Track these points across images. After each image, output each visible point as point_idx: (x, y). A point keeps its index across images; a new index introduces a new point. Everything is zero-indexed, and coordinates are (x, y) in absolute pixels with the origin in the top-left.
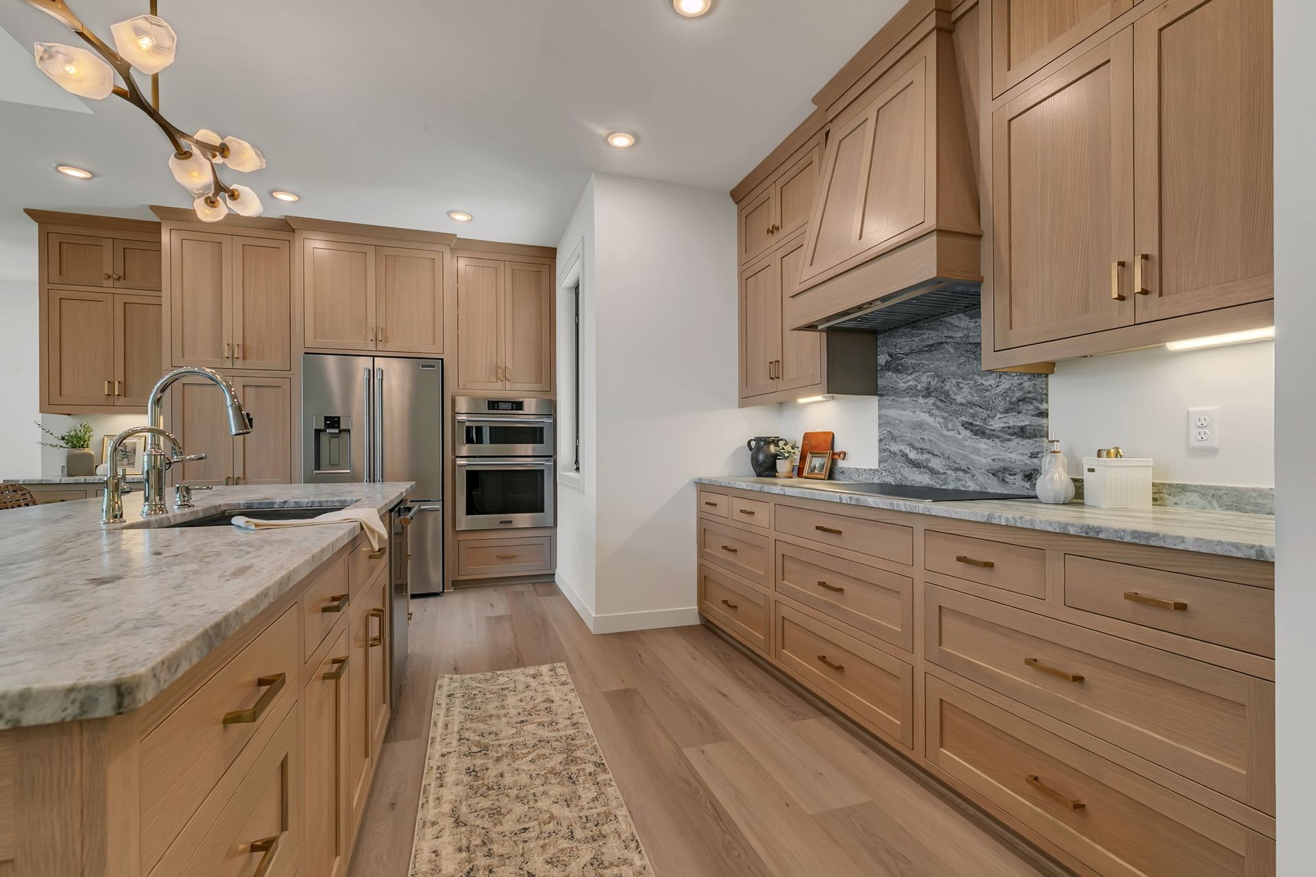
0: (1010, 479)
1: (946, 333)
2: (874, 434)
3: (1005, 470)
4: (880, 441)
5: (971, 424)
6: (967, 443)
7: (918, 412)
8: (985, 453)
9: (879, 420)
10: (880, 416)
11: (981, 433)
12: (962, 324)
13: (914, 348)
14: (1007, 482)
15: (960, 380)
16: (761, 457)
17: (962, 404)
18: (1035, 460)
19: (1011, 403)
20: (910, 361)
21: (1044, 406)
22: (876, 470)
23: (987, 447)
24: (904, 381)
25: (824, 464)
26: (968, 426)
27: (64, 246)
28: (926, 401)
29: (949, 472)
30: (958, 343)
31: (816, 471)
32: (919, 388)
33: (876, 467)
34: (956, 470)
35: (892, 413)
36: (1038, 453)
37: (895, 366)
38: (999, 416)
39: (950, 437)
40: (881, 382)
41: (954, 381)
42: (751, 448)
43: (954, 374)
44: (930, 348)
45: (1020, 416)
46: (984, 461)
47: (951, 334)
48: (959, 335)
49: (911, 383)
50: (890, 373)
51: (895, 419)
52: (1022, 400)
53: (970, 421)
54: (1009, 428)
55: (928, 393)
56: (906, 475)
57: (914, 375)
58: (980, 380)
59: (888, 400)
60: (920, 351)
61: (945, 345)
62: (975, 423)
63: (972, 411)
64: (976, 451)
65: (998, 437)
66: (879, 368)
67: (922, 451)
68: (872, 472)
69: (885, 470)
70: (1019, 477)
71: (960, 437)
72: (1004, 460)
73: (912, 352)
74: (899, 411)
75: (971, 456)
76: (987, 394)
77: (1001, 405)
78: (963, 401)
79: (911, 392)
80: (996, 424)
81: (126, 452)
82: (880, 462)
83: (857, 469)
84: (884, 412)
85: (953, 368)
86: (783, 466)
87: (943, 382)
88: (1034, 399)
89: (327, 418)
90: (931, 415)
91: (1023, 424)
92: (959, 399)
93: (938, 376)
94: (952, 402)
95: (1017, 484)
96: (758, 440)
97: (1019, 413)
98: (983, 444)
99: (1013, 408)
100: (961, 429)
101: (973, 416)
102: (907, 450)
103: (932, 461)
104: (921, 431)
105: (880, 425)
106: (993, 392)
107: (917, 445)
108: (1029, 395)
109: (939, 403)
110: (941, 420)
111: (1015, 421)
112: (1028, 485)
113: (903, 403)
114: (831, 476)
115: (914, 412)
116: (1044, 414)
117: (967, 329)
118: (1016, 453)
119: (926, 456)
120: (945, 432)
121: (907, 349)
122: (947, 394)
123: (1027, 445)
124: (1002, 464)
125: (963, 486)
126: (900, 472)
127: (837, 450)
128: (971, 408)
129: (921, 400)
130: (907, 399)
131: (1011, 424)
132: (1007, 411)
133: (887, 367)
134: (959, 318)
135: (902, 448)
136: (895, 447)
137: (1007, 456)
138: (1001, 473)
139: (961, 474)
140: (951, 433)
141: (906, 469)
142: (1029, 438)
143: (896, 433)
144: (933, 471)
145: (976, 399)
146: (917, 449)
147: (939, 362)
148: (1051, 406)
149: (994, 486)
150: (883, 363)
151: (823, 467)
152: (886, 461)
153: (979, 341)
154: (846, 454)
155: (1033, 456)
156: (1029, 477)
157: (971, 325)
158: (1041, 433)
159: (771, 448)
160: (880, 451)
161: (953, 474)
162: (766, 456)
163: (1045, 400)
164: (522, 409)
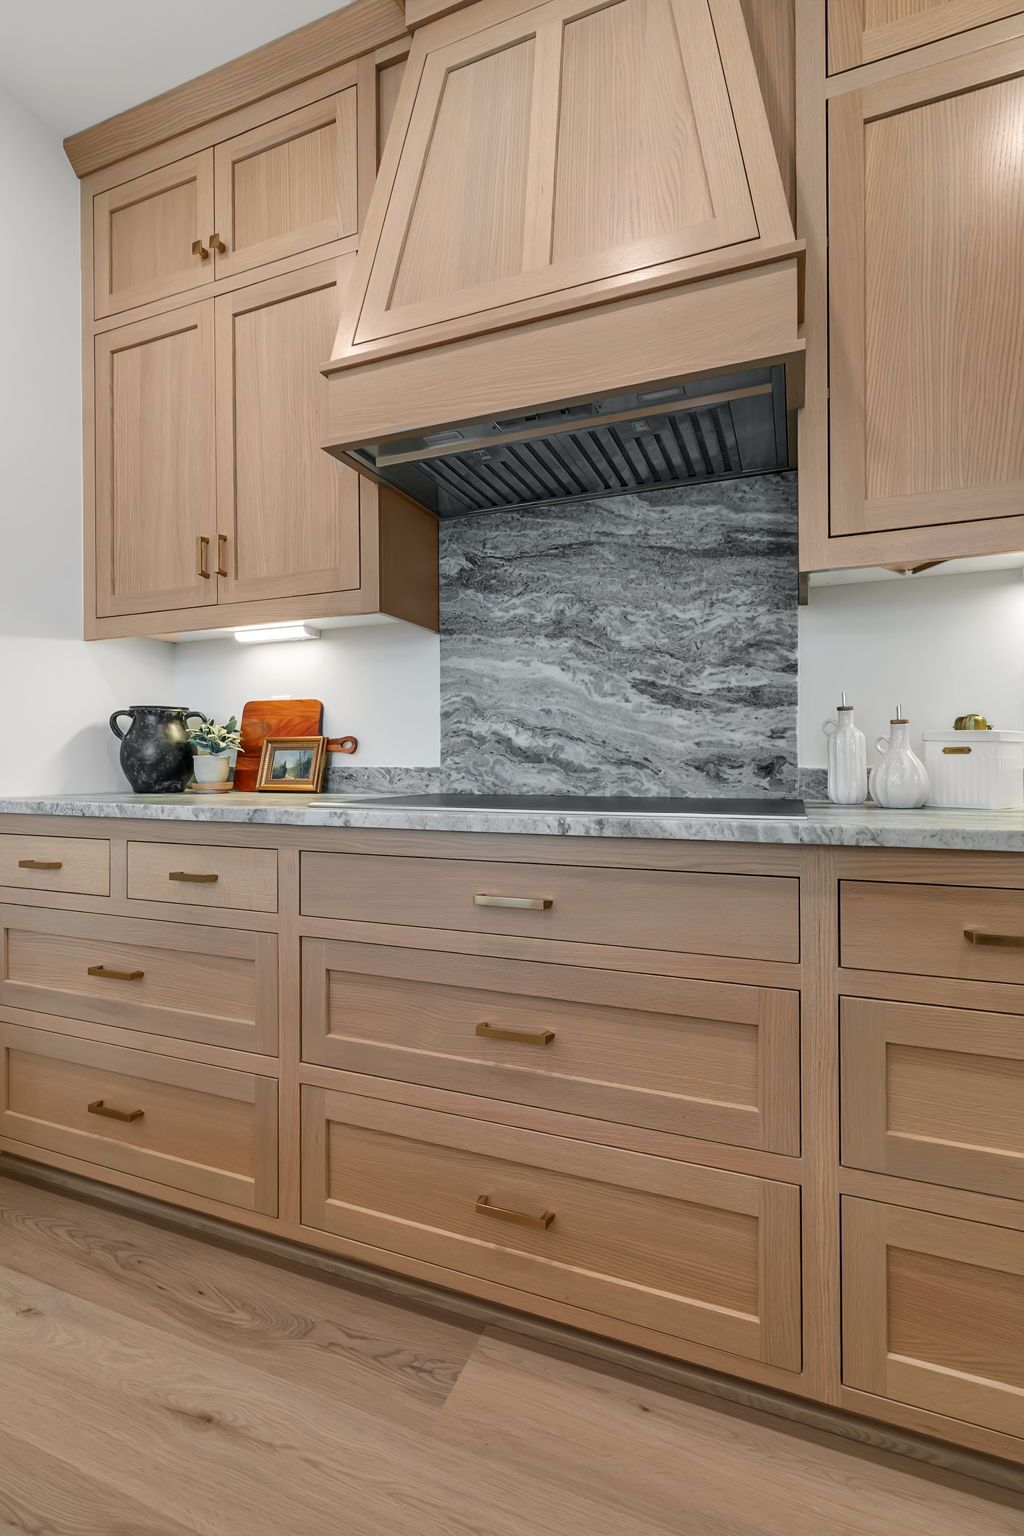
0: (731, 774)
1: (598, 526)
2: (432, 703)
3: (721, 759)
4: (445, 715)
5: (653, 684)
6: (643, 717)
7: (536, 664)
8: (681, 732)
9: (442, 676)
10: (444, 671)
11: (675, 699)
12: (635, 513)
13: (527, 548)
14: (725, 780)
15: (629, 609)
16: (150, 751)
17: (632, 651)
18: (781, 743)
19: (733, 649)
20: (516, 571)
21: (791, 656)
22: (436, 770)
23: (686, 723)
24: (500, 608)
25: (308, 763)
26: (642, 687)
28: (554, 643)
29: (604, 768)
30: (625, 546)
31: (289, 777)
32: (538, 619)
33: (436, 763)
34: (621, 763)
35: (472, 664)
36: (785, 730)
37: (481, 577)
38: (709, 670)
39: (608, 707)
40: (447, 608)
41: (617, 611)
42: (118, 733)
43: (615, 599)
44: (564, 551)
45: (751, 671)
46: (679, 746)
47: (612, 529)
48: (628, 531)
49: (520, 611)
50: (470, 592)
51: (483, 676)
52: (756, 645)
53: (651, 679)
54: (729, 690)
55: (558, 629)
56: (507, 776)
57: (527, 597)
58: (670, 610)
59: (465, 642)
60: (541, 555)
61: (597, 548)
62: (660, 682)
63: (654, 662)
64: (664, 730)
65: (707, 706)
66: (442, 581)
67: (545, 732)
68: (424, 774)
69: (458, 770)
70: (748, 771)
71: (629, 706)
72: (720, 744)
73: (522, 555)
74: (490, 661)
75: (653, 738)
76: (686, 634)
77: (714, 652)
78: (636, 645)
79: (514, 625)
80: (705, 683)
82: (444, 755)
83: (388, 771)
84: (454, 662)
85: (615, 588)
86: (210, 768)
87: (592, 611)
88: (778, 644)
90: (565, 668)
91: (757, 684)
92: (626, 641)
93: (581, 601)
94: (612, 645)
95: (746, 783)
96: (138, 713)
97: (749, 665)
98: (677, 718)
99: (738, 657)
100: (631, 693)
101: (656, 670)
102: (510, 732)
103: (567, 748)
104: (543, 697)
105: (444, 687)
106: (698, 630)
107: (532, 721)
108: (768, 638)
109: (582, 648)
110: (587, 678)
111: (741, 679)
112: (765, 782)
113: (501, 647)
114: (324, 788)
115: (527, 664)
116: (792, 668)
117: (645, 522)
118: (744, 731)
119: (552, 741)
120: (597, 698)
121: (511, 550)
122: (601, 633)
123: (765, 718)
124: (714, 750)
125: (634, 789)
126: (492, 772)
127: (333, 730)
128: (652, 656)
129: (543, 642)
130: (511, 640)
131: (734, 684)
132: (725, 663)
133: (464, 580)
134: (627, 502)
135: (498, 727)
136: (480, 727)
137: (726, 736)
138: (713, 765)
139: (630, 770)
140: (611, 700)
141: (508, 765)
142: (768, 706)
143: (482, 700)
144: (568, 767)
145: (663, 641)
146: (533, 729)
147: (584, 576)
148: (800, 655)
149: (699, 788)
150: (454, 572)
151: (304, 769)
152: (460, 752)
153: (668, 543)
154: (355, 742)
155: (776, 734)
156: (767, 769)
157: (654, 515)
158: (786, 699)
159: (175, 732)
160: (445, 735)
161: (614, 770)
162: (158, 747)
163: (793, 646)
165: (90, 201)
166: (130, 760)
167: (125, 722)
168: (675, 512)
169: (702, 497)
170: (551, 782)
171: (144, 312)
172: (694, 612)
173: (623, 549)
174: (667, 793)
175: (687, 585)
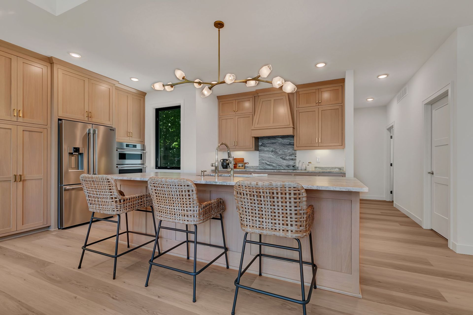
0: (290, 167)
1: (276, 141)
2: (258, 159)
3: (289, 165)
4: (259, 160)
7: (270, 155)
8: (285, 163)
9: (259, 156)
10: (259, 155)
11: (284, 159)
13: (269, 143)
15: (280, 150)
17: (280, 154)
20: (268, 145)
21: (296, 155)
24: (266, 149)
25: (243, 165)
26: (281, 158)
28: (272, 153)
31: (240, 167)
32: (270, 150)
33: (258, 166)
35: (262, 155)
37: (263, 145)
39: (278, 160)
40: (259, 148)
41: (278, 150)
44: (273, 143)
45: (292, 157)
46: (285, 164)
47: (278, 141)
49: (268, 149)
50: (262, 147)
53: (282, 157)
54: (290, 159)
55: (272, 151)
57: (269, 148)
58: (284, 150)
59: (262, 152)
60: (270, 143)
61: (276, 143)
63: (282, 155)
64: (283, 162)
65: (288, 160)
66: (259, 145)
67: (271, 162)
69: (261, 166)
71: (280, 160)
72: (289, 164)
74: (265, 155)
76: (285, 153)
77: (288, 155)
79: (267, 151)
80: (287, 158)
82: (259, 165)
83: (252, 166)
84: (260, 154)
85: (278, 148)
89: (74, 148)
92: (279, 153)
93: (275, 149)
94: (278, 153)
95: (292, 168)
98: (285, 161)
99: (291, 155)
102: (267, 162)
103: (273, 164)
104: (270, 159)
105: (259, 157)
106: (287, 152)
108: (294, 153)
109: (275, 153)
110: (275, 157)
111: (291, 157)
112: (293, 168)
113: (266, 153)
114: (245, 168)
115: (269, 155)
116: (296, 157)
117: (281, 141)
118: (291, 163)
120: (276, 159)
121: (267, 143)
122: (277, 152)
123: (293, 161)
125: (280, 168)
126: (265, 166)
127: (245, 162)
129: (270, 153)
130: (267, 152)
133: (262, 145)
134: (280, 139)
135: (265, 162)
136: (263, 162)
137: (289, 163)
138: (288, 166)
139: (280, 166)
140: (278, 159)
141: (267, 166)
143: (264, 159)
144: (273, 166)
145: (283, 153)
146: (269, 162)
147: (275, 146)
148: (297, 155)
149: (287, 168)
150: (260, 145)
151: (242, 166)
152: (261, 164)
153: (284, 143)
154: (248, 163)
155: (294, 163)
156: (293, 167)
157: (282, 140)
158: (295, 160)
159: (227, 162)
160: (259, 162)
161: (278, 166)
162: (226, 164)
163: (296, 154)
164: (136, 148)
165: (219, 103)
166: (223, 165)
167: (222, 161)
168: (285, 140)
169: (287, 139)
170: (272, 168)
171: (227, 116)
172: (286, 150)
173: (279, 144)
174: (284, 169)
175: (286, 148)
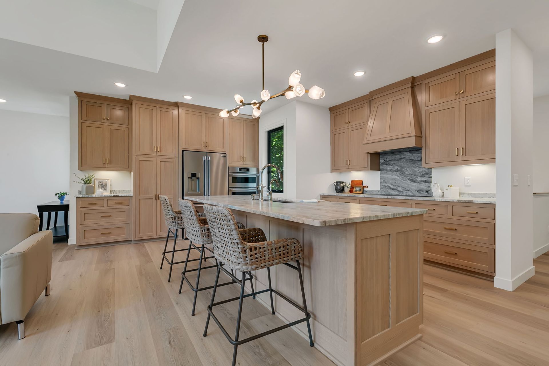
0: (422, 192)
1: (403, 156)
2: (379, 181)
3: (421, 190)
4: (381, 183)
5: (411, 179)
6: (409, 184)
7: (394, 176)
8: (415, 186)
9: (380, 177)
10: (380, 176)
11: (414, 181)
12: (408, 154)
13: (393, 159)
14: (421, 193)
15: (407, 168)
16: (339, 188)
17: (408, 174)
18: (429, 188)
19: (422, 174)
20: (391, 162)
21: (431, 176)
22: (379, 191)
23: (415, 185)
24: (389, 168)
25: (361, 189)
26: (409, 179)
27: (88, 106)
28: (397, 173)
29: (404, 191)
30: (407, 159)
31: (357, 191)
32: (394, 169)
33: (379, 190)
34: (406, 190)
35: (385, 176)
36: (430, 186)
37: (386, 163)
38: (419, 177)
39: (404, 182)
40: (381, 167)
41: (406, 168)
42: (335, 185)
43: (405, 167)
44: (398, 160)
46: (415, 188)
47: (405, 157)
48: (407, 157)
49: (392, 168)
50: (384, 165)
51: (386, 177)
52: (426, 174)
53: (411, 178)
54: (422, 180)
55: (397, 171)
56: (390, 192)
57: (393, 166)
58: (413, 169)
59: (384, 172)
60: (395, 160)
61: (403, 159)
62: (412, 179)
63: (411, 176)
64: (412, 186)
65: (419, 182)
66: (380, 164)
67: (395, 186)
68: (378, 191)
69: (383, 191)
70: (425, 192)
71: (407, 182)
72: (420, 188)
73: (392, 160)
74: (387, 175)
75: (411, 187)
76: (416, 172)
77: (420, 175)
78: (408, 173)
79: (391, 170)
80: (418, 179)
81: (103, 185)
82: (380, 189)
83: (372, 191)
84: (382, 175)
85: (405, 165)
86: (347, 190)
87: (402, 168)
88: (429, 174)
89: (192, 174)
90: (398, 176)
91: (426, 179)
92: (407, 173)
93: (400, 167)
94: (405, 173)
95: (424, 193)
96: (337, 182)
97: (425, 177)
98: (414, 184)
99: (423, 175)
100: (408, 180)
101: (411, 177)
102: (390, 185)
103: (398, 188)
104: (395, 180)
105: (380, 179)
106: (417, 172)
107: (393, 184)
108: (427, 173)
109: (401, 174)
110: (401, 178)
111: (423, 179)
112: (427, 194)
113: (389, 173)
114: (363, 193)
115: (393, 176)
116: (431, 177)
117: (410, 156)
118: (424, 186)
119: (396, 187)
120: (403, 181)
121: (390, 159)
122: (403, 172)
123: (427, 184)
124: (420, 189)
125: (408, 194)
126: (388, 191)
127: (364, 185)
128: (411, 175)
129: (395, 173)
130: (390, 172)
131: (422, 179)
132: (421, 176)
133: (383, 163)
134: (407, 153)
135: (388, 185)
136: (386, 185)
137: (421, 187)
138: (419, 191)
139: (408, 191)
140: (404, 181)
141: (390, 190)
142: (427, 183)
143: (386, 181)
144: (398, 191)
145: (412, 173)
146: (393, 185)
147: (401, 163)
148: (433, 176)
149: (417, 194)
150: (382, 162)
151: (360, 190)
152: (383, 188)
153: (413, 159)
154: (367, 186)
155: (428, 187)
156: (427, 192)
157: (411, 155)
158: (430, 182)
159: (342, 185)
160: (381, 186)
161: (405, 191)
162: (340, 187)
163: (431, 174)
164: (249, 171)
165: (331, 115)
166: (336, 189)
167: (335, 184)
168: (414, 154)
169: (418, 152)
170: (396, 193)
171: (339, 130)
172: (417, 169)
173: (407, 160)
174: (413, 195)
175: (416, 165)
